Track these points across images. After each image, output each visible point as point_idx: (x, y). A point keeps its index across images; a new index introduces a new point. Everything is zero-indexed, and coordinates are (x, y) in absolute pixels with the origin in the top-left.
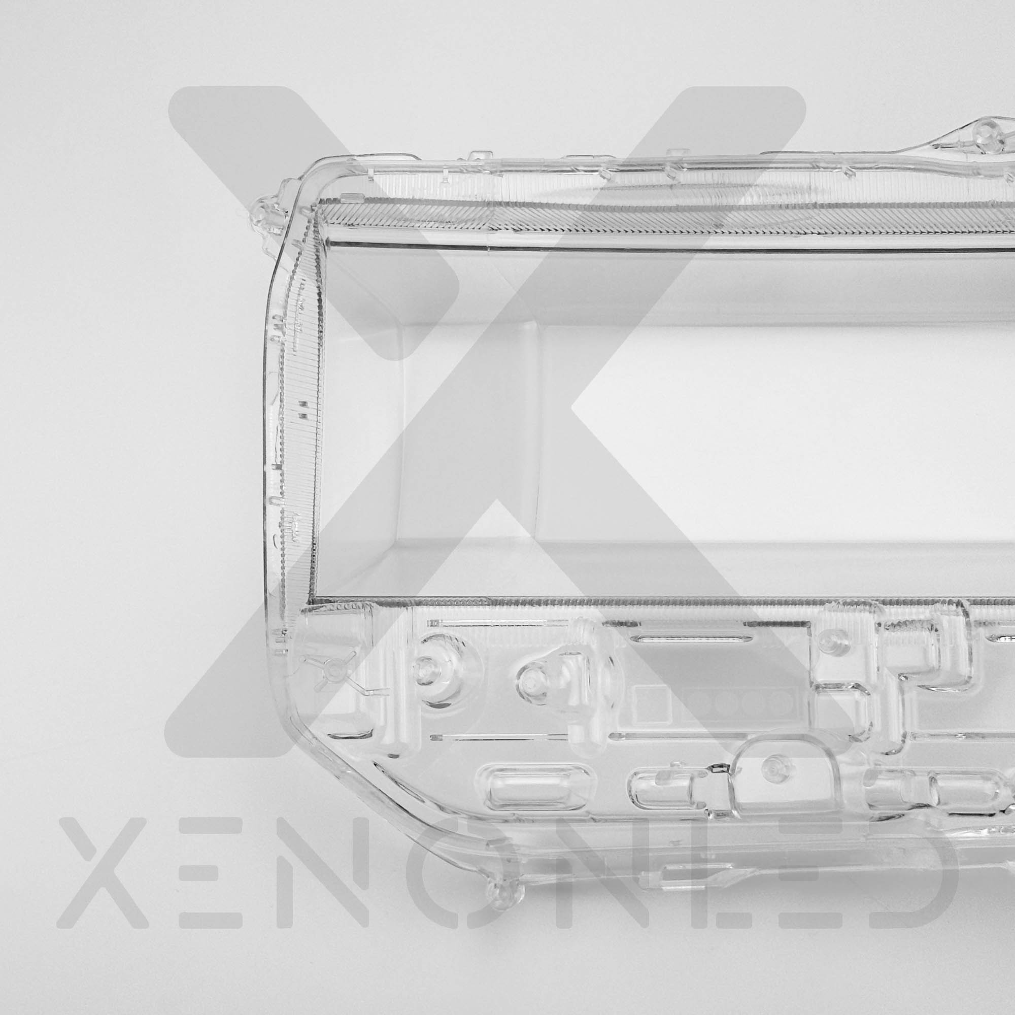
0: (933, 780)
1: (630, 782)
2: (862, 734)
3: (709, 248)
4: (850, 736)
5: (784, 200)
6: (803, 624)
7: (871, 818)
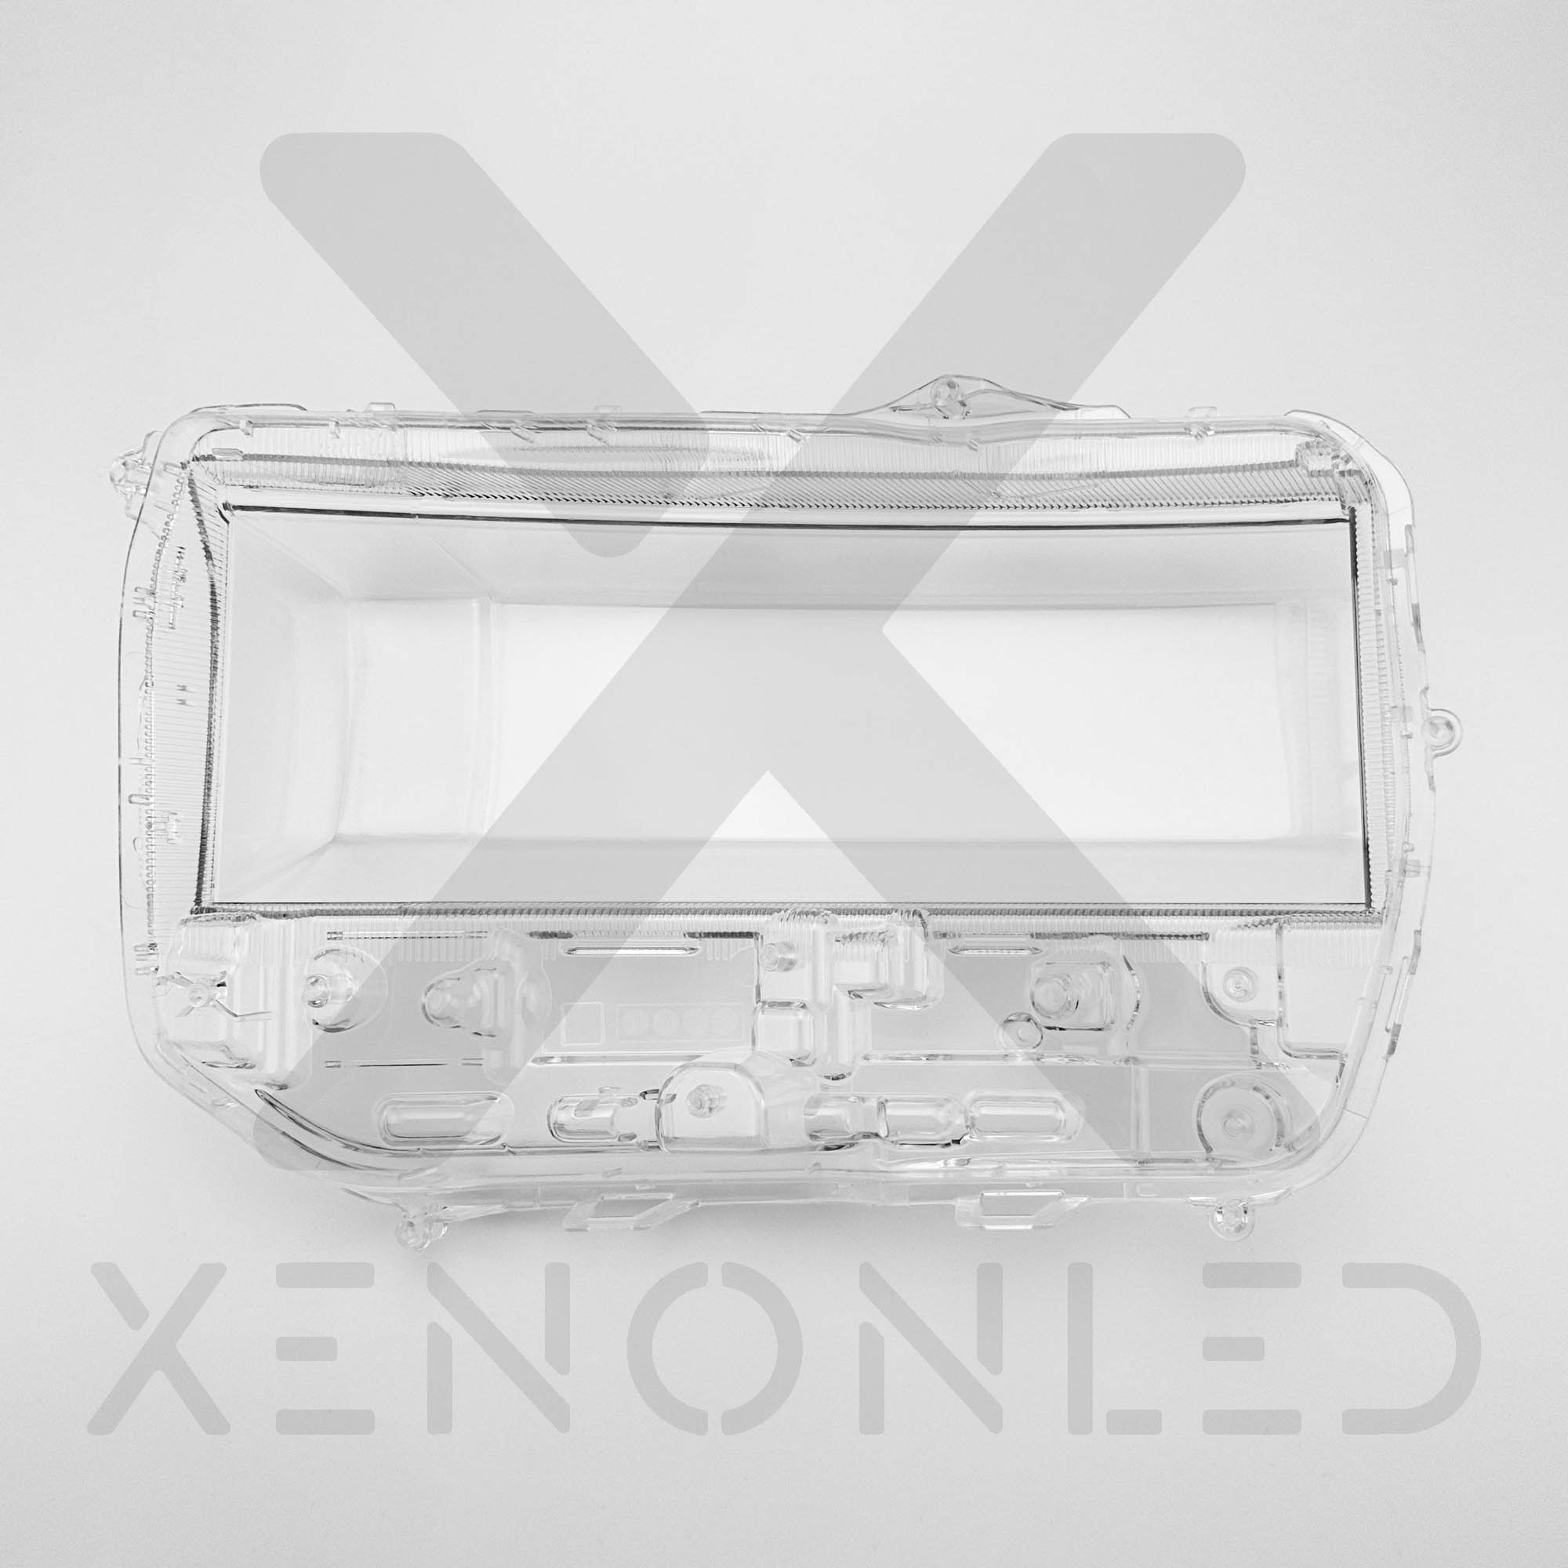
0: (882, 1105)
1: (549, 1112)
2: (807, 1057)
3: (665, 521)
4: (791, 1060)
5: (735, 466)
6: (749, 935)
7: (814, 1148)
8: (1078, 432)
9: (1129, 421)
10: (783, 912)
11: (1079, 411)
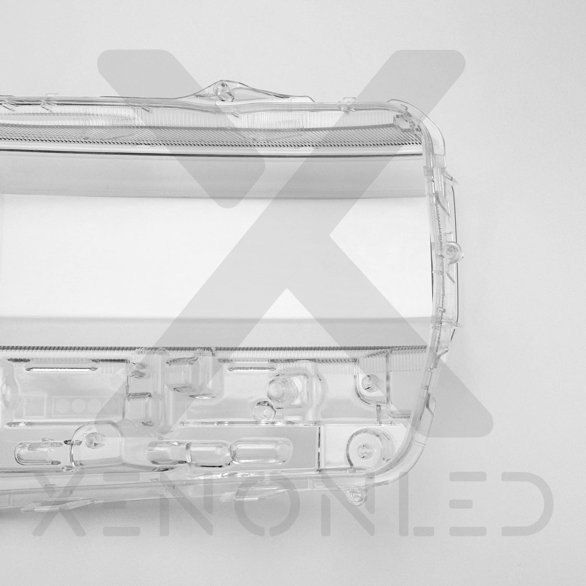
0: (188, 447)
1: (15, 450)
4: (143, 423)
5: (120, 123)
6: (123, 361)
7: (154, 469)
8: (289, 109)
9: (315, 103)
10: (140, 349)
11: (289, 99)
